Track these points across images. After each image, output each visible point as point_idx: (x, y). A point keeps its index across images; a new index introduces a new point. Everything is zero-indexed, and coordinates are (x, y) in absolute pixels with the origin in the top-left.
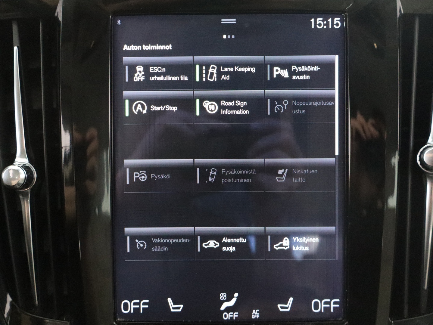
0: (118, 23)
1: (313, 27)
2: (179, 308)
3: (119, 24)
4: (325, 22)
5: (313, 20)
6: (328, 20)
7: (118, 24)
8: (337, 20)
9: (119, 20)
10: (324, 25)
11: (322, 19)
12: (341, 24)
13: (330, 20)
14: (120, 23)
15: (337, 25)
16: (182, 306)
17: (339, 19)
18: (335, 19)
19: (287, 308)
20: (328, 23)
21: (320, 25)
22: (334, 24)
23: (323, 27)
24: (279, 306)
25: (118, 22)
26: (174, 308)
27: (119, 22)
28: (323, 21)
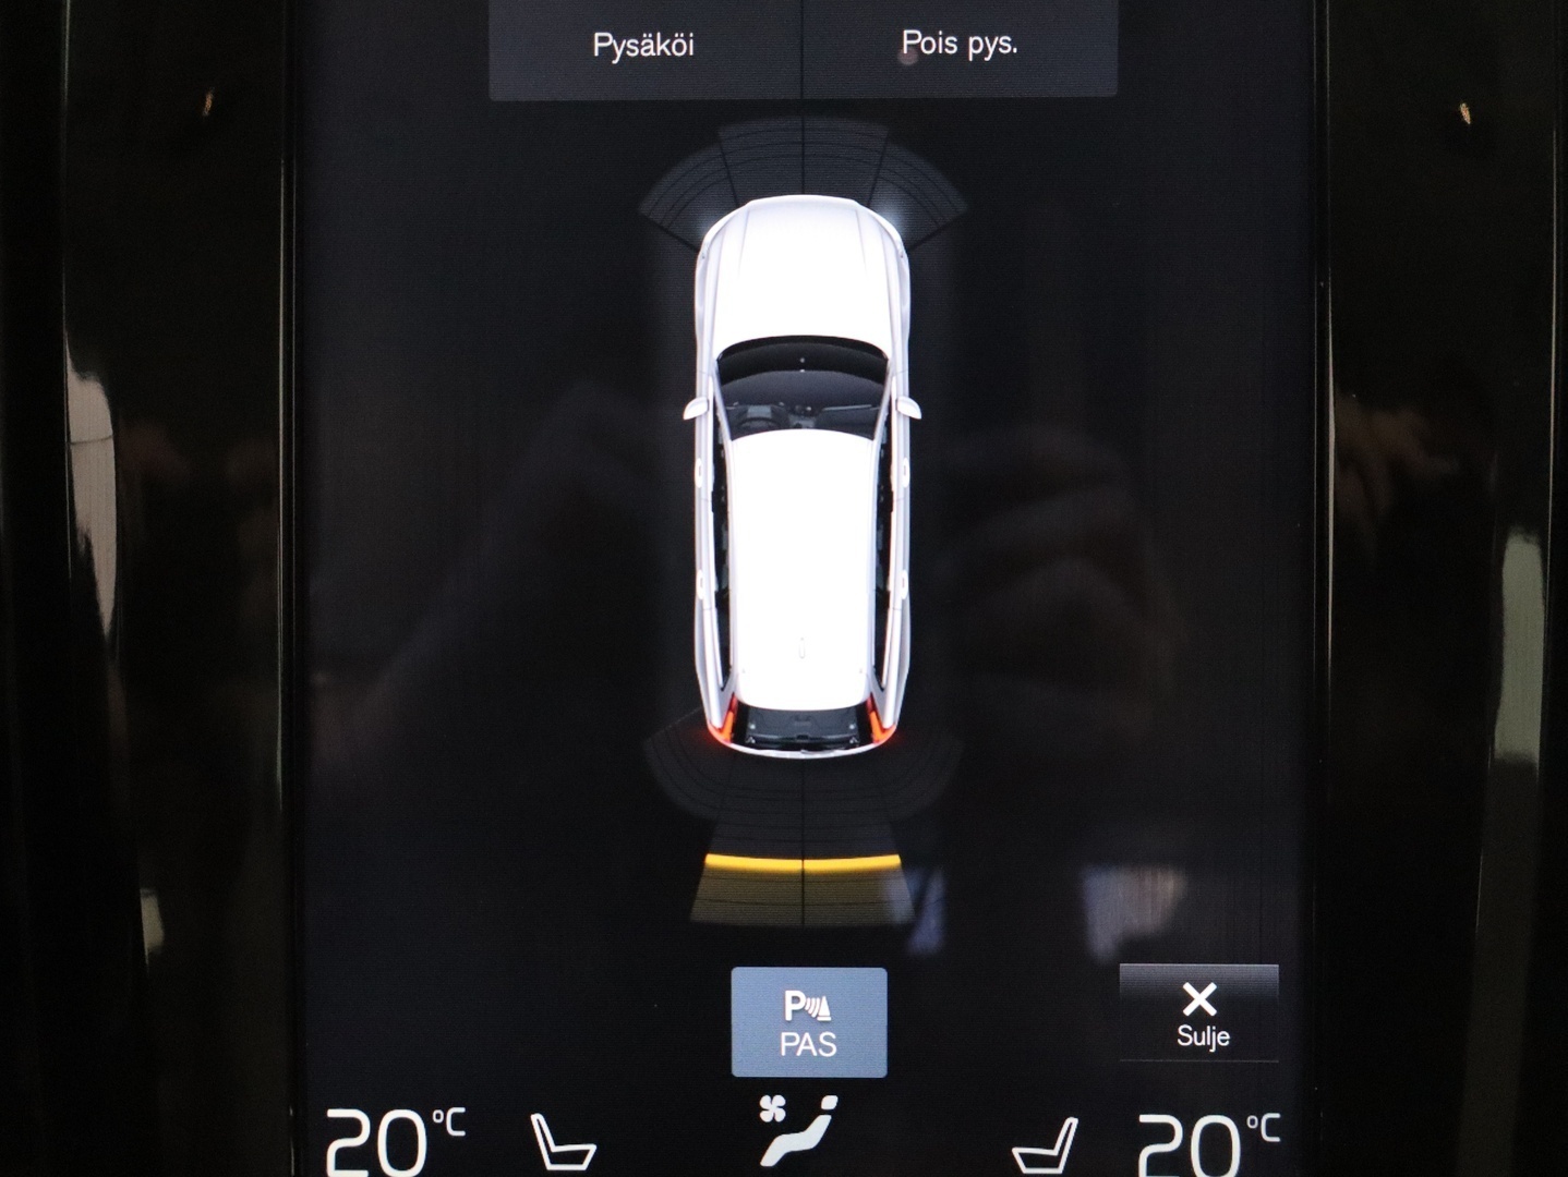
2: (578, 1157)
16: (592, 1148)
19: (1054, 1162)
24: (1016, 1151)
26: (555, 1158)
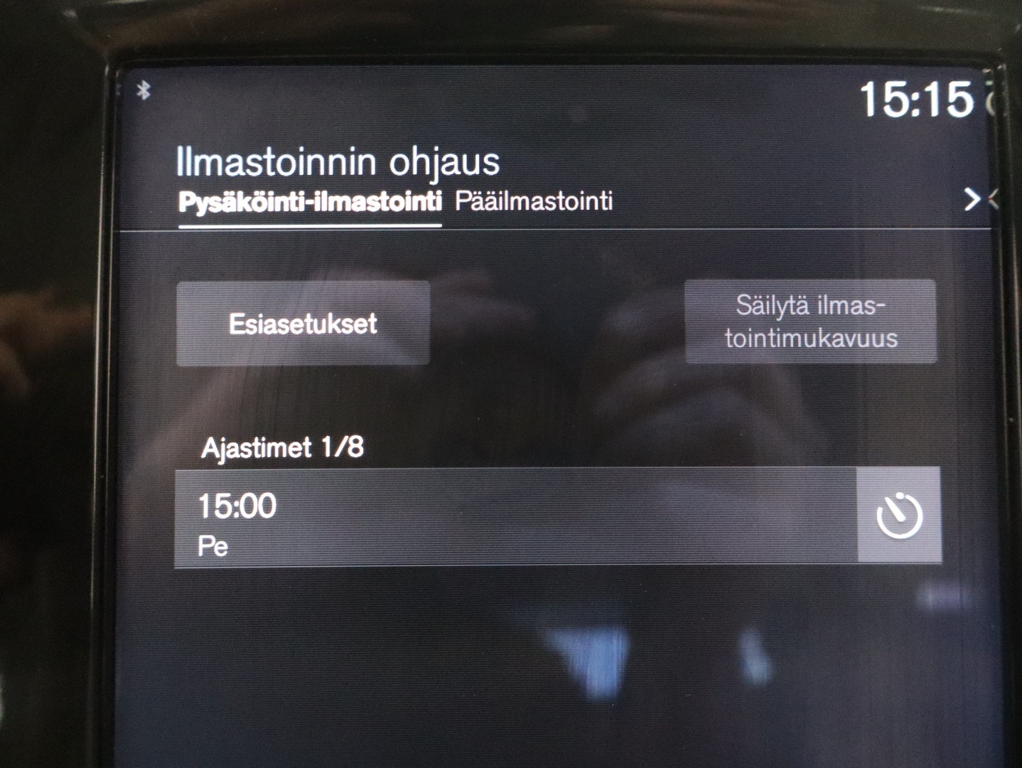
0: (139, 94)
1: (871, 112)
3: (144, 97)
4: (916, 96)
5: (869, 88)
6: (927, 89)
7: (141, 97)
8: (957, 89)
9: (144, 83)
10: (913, 105)
11: (902, 84)
12: (975, 105)
13: (933, 88)
14: (148, 94)
15: (960, 104)
17: (966, 84)
18: (953, 85)
20: (926, 97)
21: (896, 104)
22: (950, 104)
23: (910, 112)
25: (139, 90)
27: (144, 90)
28: (908, 90)
